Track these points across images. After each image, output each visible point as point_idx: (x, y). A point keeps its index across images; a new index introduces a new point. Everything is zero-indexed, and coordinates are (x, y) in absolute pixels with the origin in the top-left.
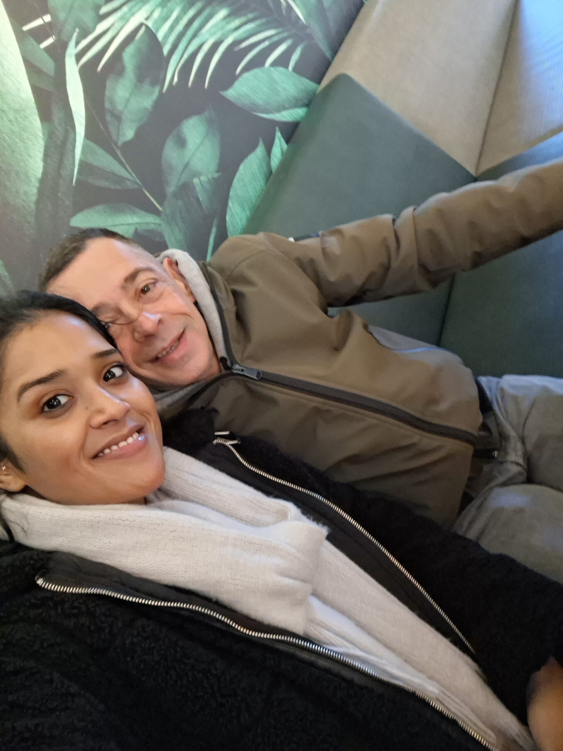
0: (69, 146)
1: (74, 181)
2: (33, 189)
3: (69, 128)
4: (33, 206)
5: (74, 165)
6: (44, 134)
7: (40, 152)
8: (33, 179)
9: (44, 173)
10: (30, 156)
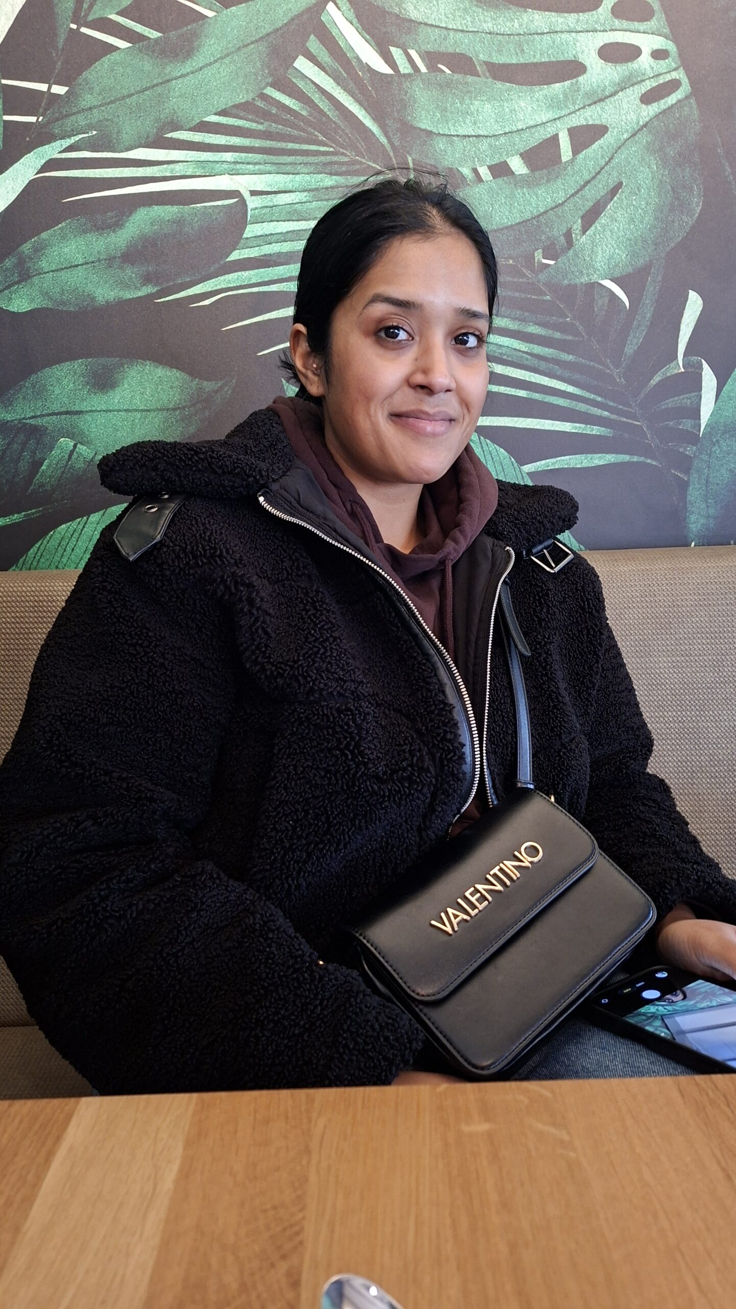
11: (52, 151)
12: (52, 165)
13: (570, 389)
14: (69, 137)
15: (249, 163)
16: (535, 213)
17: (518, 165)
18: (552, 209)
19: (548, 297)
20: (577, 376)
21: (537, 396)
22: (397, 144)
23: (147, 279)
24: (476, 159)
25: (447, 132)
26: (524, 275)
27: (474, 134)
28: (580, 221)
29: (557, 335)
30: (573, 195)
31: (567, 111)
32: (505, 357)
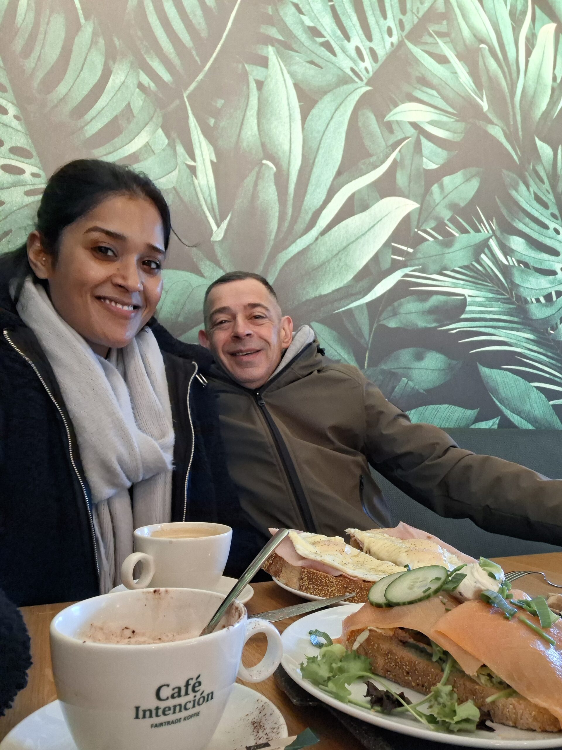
0: (353, 298)
1: (336, 312)
2: (313, 294)
3: (363, 293)
4: (304, 299)
5: (345, 306)
6: (347, 283)
7: (336, 286)
8: (318, 292)
9: (326, 295)
10: (329, 284)
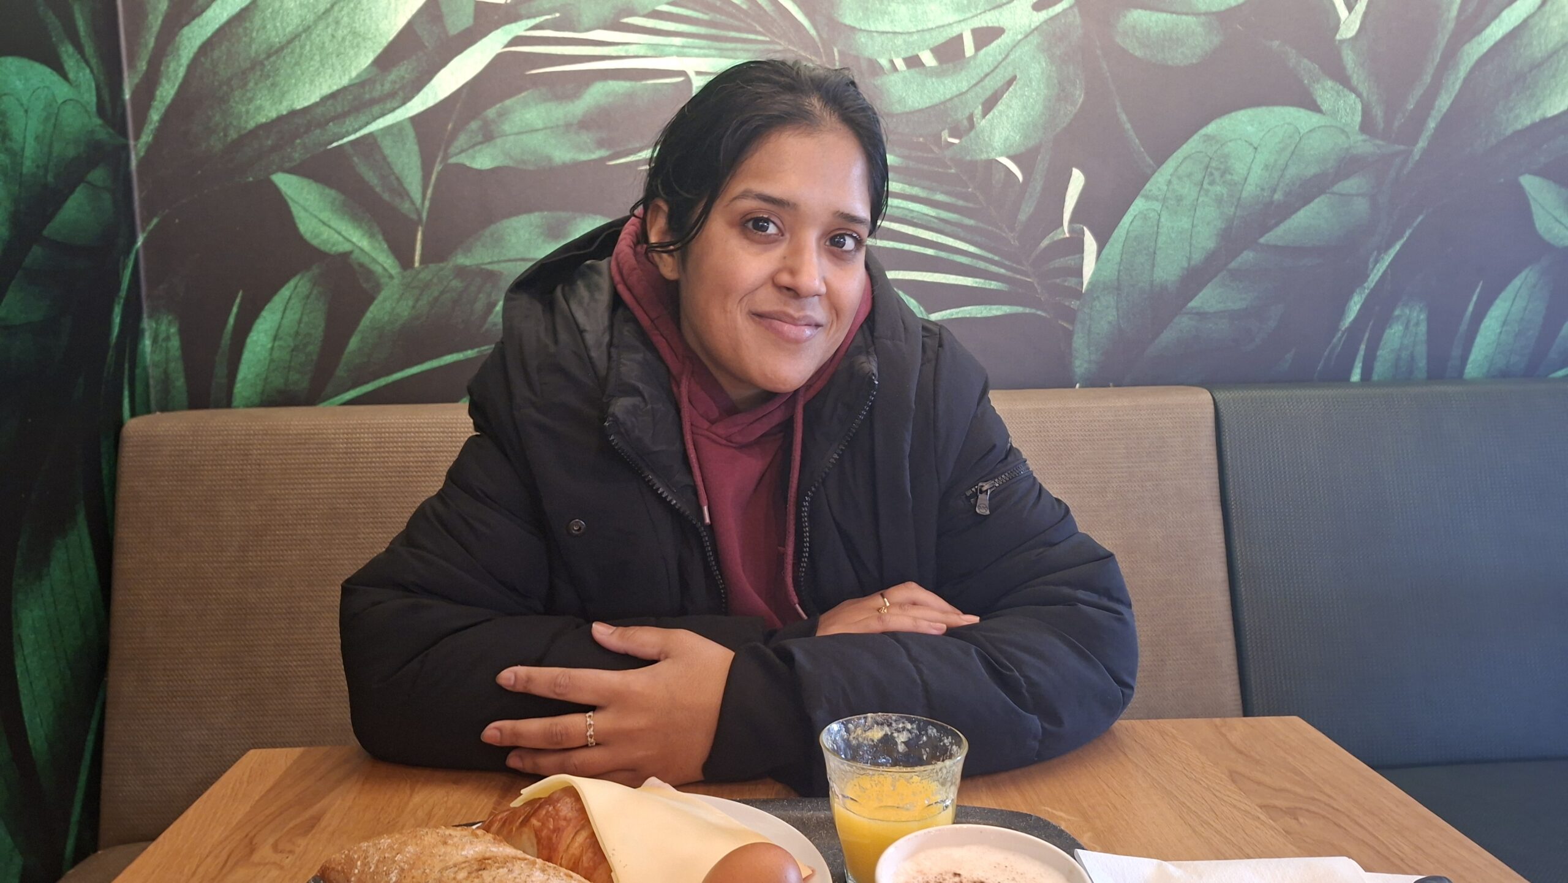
11: (519, 28)
12: (517, 41)
13: (972, 249)
14: (534, 16)
15: (694, 47)
16: (942, 99)
17: (928, 59)
18: (957, 96)
19: (953, 171)
20: (978, 239)
21: (943, 254)
22: (825, 36)
23: (600, 144)
24: (892, 53)
25: (868, 28)
26: (932, 152)
27: (891, 30)
28: (980, 107)
29: (961, 203)
30: (976, 85)
31: (969, 15)
32: (915, 220)
